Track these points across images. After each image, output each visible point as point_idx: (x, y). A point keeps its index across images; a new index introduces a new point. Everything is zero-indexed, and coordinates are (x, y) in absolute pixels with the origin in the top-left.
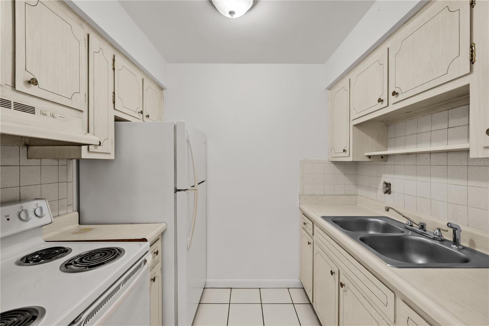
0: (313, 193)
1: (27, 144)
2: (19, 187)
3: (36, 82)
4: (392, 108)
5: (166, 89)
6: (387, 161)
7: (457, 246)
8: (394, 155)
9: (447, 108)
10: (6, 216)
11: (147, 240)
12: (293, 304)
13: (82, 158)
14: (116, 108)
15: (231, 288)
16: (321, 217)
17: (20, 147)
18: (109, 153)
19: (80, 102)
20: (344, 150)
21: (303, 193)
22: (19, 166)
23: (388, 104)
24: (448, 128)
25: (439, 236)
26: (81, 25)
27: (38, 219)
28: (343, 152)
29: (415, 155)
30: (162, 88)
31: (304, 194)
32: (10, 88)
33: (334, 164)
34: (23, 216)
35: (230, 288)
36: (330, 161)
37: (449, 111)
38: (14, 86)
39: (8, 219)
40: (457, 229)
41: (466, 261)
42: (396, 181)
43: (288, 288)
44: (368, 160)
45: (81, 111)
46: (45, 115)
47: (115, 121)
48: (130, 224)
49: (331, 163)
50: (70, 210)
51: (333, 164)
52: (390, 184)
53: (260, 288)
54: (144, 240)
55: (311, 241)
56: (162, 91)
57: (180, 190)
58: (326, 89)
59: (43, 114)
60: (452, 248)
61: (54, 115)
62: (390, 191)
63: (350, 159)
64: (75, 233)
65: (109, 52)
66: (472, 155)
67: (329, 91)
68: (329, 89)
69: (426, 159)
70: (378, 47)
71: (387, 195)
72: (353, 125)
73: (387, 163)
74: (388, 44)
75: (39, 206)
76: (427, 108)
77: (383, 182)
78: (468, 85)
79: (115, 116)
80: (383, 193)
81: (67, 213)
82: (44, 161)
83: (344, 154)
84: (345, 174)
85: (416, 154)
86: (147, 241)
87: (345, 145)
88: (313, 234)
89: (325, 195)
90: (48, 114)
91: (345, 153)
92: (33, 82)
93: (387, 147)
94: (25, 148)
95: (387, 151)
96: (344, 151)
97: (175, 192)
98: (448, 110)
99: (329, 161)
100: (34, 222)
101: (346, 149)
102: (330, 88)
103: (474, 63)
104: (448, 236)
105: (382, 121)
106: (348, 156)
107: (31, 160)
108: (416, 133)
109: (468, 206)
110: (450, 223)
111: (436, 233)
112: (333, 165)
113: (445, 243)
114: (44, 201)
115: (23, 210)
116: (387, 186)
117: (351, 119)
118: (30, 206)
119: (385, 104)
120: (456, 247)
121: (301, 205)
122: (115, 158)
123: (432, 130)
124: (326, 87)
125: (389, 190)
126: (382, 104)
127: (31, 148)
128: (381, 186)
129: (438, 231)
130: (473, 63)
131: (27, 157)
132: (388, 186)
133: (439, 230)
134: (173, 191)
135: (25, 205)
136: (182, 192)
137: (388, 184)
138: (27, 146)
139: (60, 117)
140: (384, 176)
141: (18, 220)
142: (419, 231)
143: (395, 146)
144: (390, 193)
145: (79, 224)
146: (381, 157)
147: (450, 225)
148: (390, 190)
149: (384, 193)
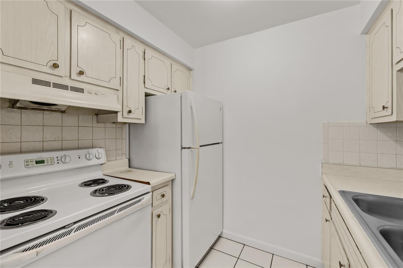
0: (343, 163)
1: (97, 114)
2: (92, 140)
3: (83, 72)
5: (194, 69)
10: (78, 156)
11: (150, 183)
13: (118, 121)
14: (145, 87)
15: (245, 245)
16: (339, 191)
17: (93, 116)
18: (140, 119)
19: (115, 84)
20: (384, 106)
21: (327, 161)
22: (93, 127)
26: (118, 32)
27: (97, 160)
28: (382, 109)
30: (190, 69)
32: (69, 78)
33: (375, 127)
34: (88, 157)
35: (243, 244)
36: (368, 123)
38: (70, 77)
39: (79, 158)
43: (307, 265)
45: (118, 90)
46: (91, 93)
47: (145, 96)
48: (154, 171)
49: (371, 126)
50: (124, 157)
53: (273, 254)
54: (148, 183)
56: (191, 71)
57: (185, 148)
58: (362, 33)
59: (89, 93)
61: (97, 93)
63: (393, 118)
64: (121, 172)
65: (140, 48)
67: (367, 36)
68: (366, 34)
72: (398, 71)
75: (99, 152)
79: (145, 92)
81: (122, 159)
82: (107, 125)
83: (385, 113)
84: (396, 141)
86: (150, 185)
87: (385, 100)
88: (331, 211)
89: (360, 166)
90: (93, 92)
91: (387, 111)
92: (81, 73)
94: (96, 117)
96: (384, 108)
97: (181, 150)
100: (95, 161)
101: (388, 105)
102: (366, 32)
106: (390, 113)
107: (99, 124)
112: (375, 129)
114: (102, 149)
115: (88, 153)
117: (394, 63)
118: (94, 151)
122: (145, 122)
127: (99, 116)
131: (97, 122)
134: (180, 149)
135: (91, 151)
136: (186, 149)
138: (97, 115)
139: (101, 94)
141: (85, 159)
145: (129, 167)
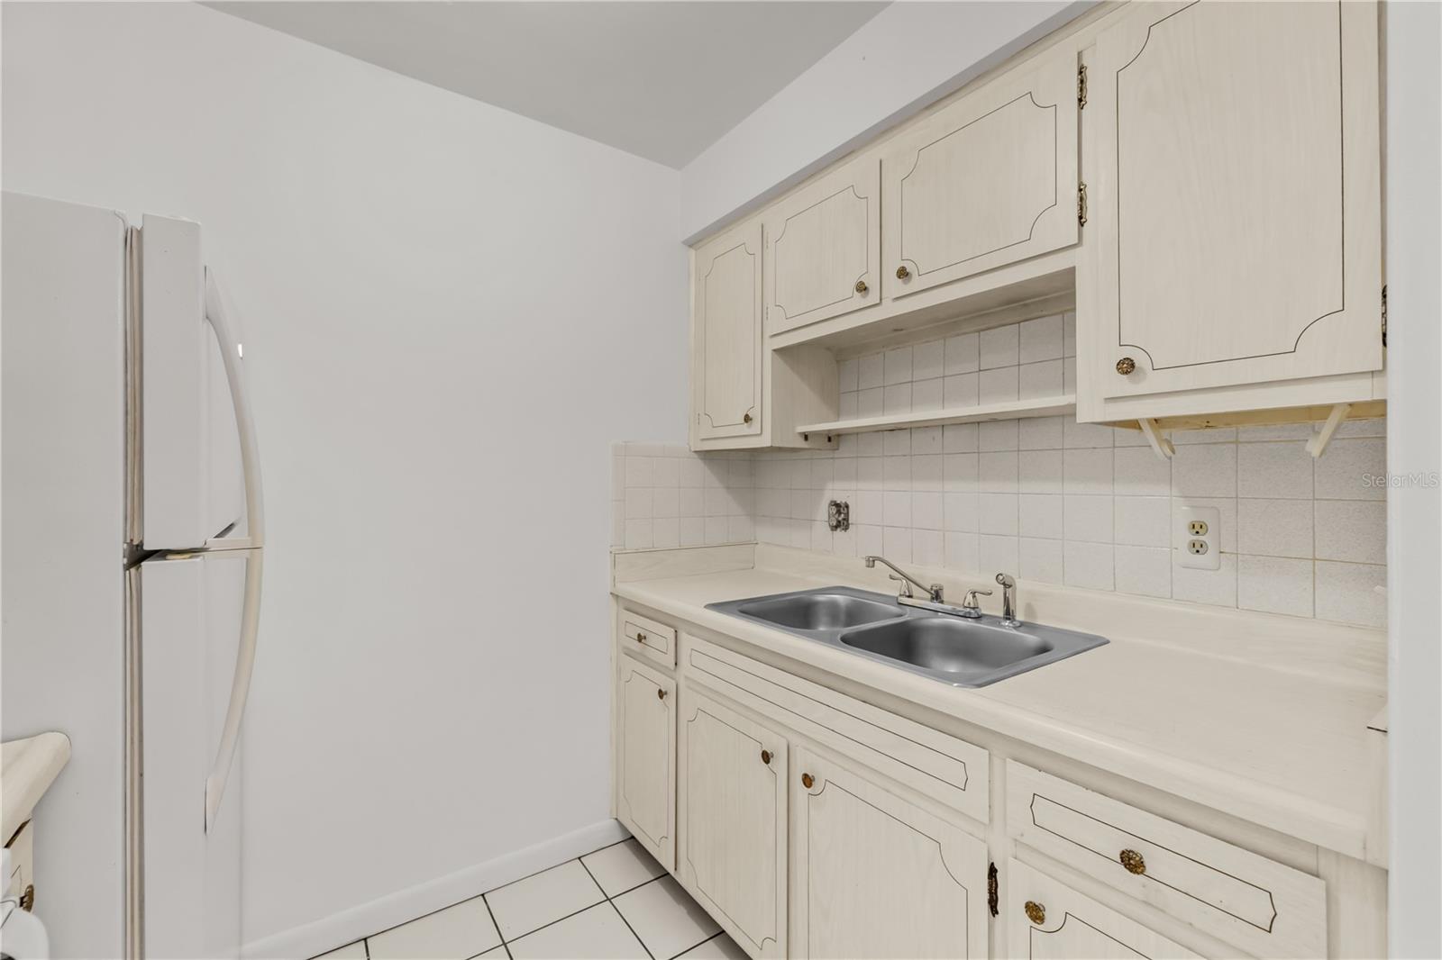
0: (651, 546)
4: (890, 310)
6: (838, 449)
7: (1012, 622)
8: (857, 434)
9: (980, 327)
12: (608, 899)
15: (365, 939)
16: (705, 607)
20: (746, 416)
21: (623, 547)
23: (881, 299)
24: (980, 370)
25: (974, 608)
28: (743, 421)
29: (909, 430)
31: (625, 549)
33: (701, 459)
35: (360, 940)
36: (692, 449)
37: (982, 333)
40: (1010, 586)
41: (1044, 649)
42: (864, 498)
43: (579, 858)
44: (801, 443)
49: (696, 456)
51: (700, 461)
52: (847, 507)
53: (482, 895)
55: (668, 685)
58: (684, 243)
60: (1004, 627)
62: (848, 521)
63: (765, 441)
66: (1083, 416)
67: (692, 252)
68: (690, 246)
69: (934, 439)
70: (852, 152)
71: (839, 532)
72: (774, 350)
73: (837, 454)
74: (882, 150)
76: (953, 320)
77: (829, 502)
78: (1072, 271)
80: (829, 529)
83: (745, 429)
84: (728, 488)
85: (911, 428)
87: (749, 404)
88: (676, 664)
89: (680, 549)
91: (749, 426)
93: (838, 415)
95: (838, 420)
96: (747, 419)
97: (133, 564)
98: (979, 331)
99: (690, 450)
101: (753, 414)
102: (694, 243)
103: (1085, 224)
104: (993, 607)
105: (828, 349)
106: (758, 432)
108: (910, 380)
109: (1018, 536)
110: (1001, 575)
111: (969, 604)
112: (700, 463)
113: (984, 620)
116: (839, 512)
117: (768, 334)
119: (873, 297)
120: (1011, 625)
121: (618, 585)
123: (946, 374)
124: (686, 238)
125: (844, 519)
126: (864, 297)
128: (823, 513)
129: (970, 597)
130: (1082, 225)
132: (842, 511)
133: (974, 594)
137: (843, 505)
140: (830, 486)
142: (932, 604)
143: (858, 413)
144: (846, 528)
146: (827, 440)
147: (1001, 577)
148: (846, 519)
149: (832, 530)
